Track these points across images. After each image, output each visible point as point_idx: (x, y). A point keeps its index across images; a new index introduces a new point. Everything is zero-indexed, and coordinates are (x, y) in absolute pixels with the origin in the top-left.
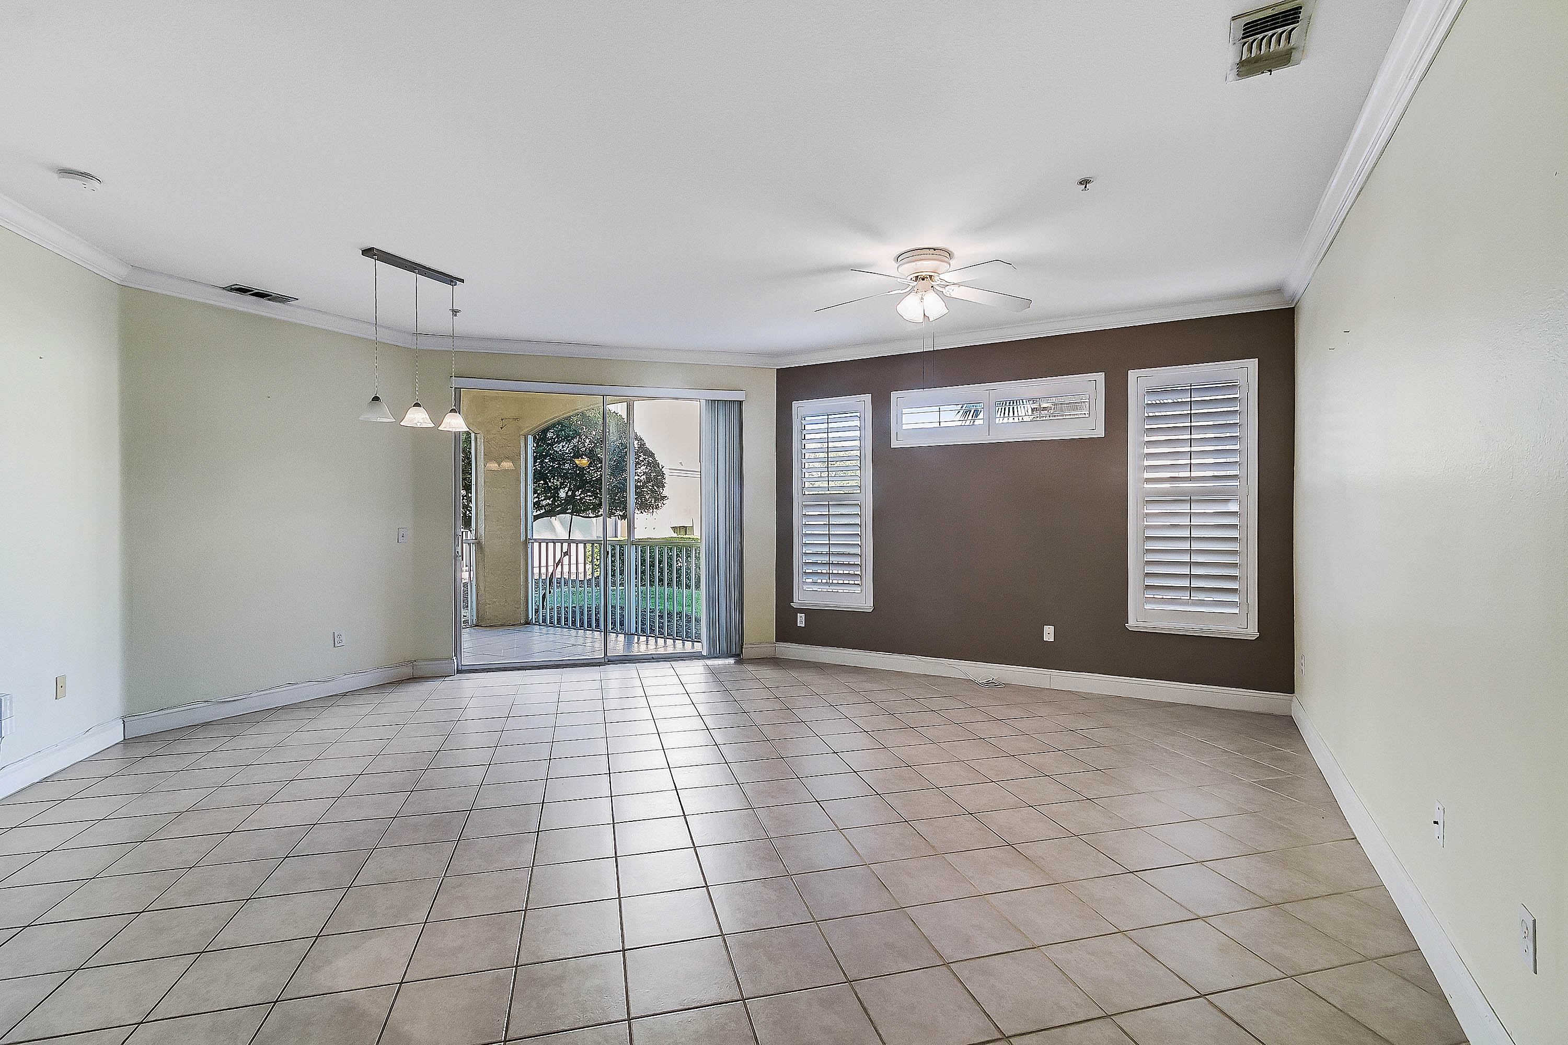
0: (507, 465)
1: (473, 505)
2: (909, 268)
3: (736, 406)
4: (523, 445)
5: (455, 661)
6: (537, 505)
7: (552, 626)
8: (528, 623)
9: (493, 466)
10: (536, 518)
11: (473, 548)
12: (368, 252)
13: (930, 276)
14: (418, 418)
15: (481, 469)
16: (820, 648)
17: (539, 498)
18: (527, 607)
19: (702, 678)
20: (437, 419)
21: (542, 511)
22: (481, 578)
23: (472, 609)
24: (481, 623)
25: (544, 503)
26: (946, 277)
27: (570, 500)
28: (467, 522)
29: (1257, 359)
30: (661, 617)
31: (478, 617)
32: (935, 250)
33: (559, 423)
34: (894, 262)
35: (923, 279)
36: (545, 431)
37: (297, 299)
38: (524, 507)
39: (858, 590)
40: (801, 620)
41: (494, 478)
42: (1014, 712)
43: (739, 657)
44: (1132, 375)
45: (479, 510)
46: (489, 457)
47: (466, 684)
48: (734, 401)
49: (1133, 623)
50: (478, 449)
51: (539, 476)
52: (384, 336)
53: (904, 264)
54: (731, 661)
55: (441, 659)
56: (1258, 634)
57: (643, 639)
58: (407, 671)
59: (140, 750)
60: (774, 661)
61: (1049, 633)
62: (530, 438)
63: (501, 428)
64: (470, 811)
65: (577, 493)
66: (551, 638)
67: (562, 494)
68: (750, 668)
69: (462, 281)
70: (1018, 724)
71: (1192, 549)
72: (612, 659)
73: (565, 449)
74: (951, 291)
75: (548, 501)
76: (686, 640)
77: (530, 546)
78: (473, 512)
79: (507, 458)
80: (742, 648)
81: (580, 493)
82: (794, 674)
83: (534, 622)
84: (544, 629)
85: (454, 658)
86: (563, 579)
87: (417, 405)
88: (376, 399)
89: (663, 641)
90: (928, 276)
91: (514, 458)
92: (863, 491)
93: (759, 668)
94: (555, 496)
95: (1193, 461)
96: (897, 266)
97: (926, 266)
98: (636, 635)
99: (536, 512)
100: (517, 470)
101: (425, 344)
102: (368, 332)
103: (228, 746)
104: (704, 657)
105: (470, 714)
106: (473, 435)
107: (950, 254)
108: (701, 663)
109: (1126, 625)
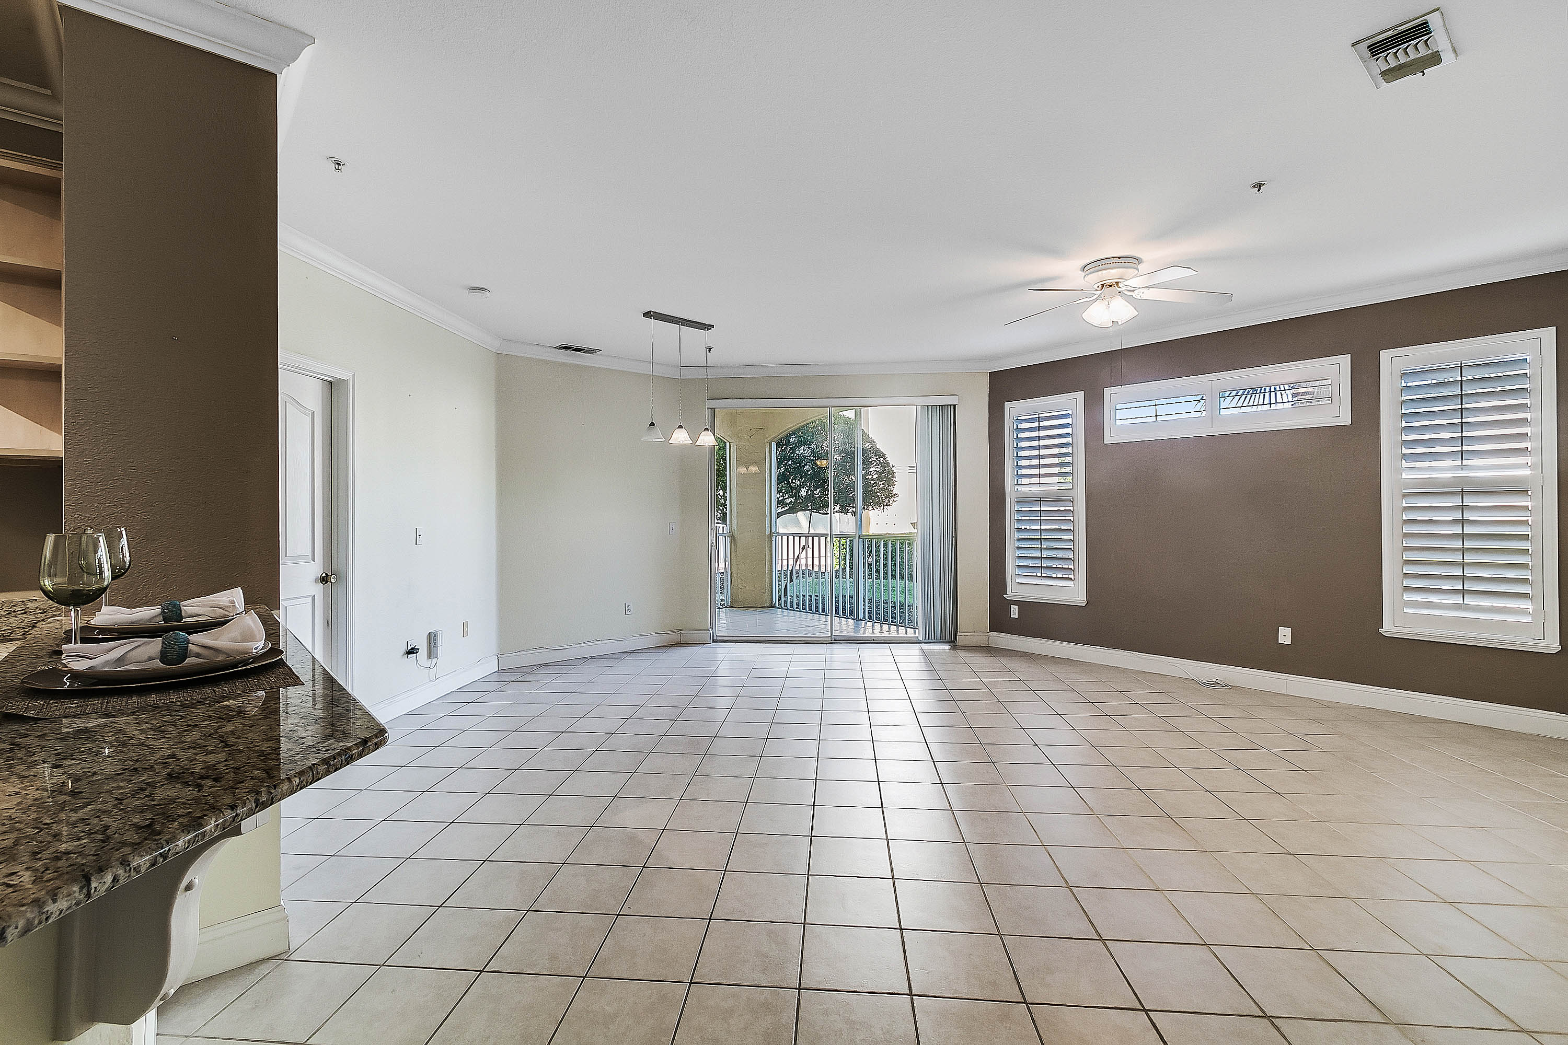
0: (753, 469)
1: (728, 503)
2: (1094, 278)
3: (950, 409)
4: (767, 450)
5: (711, 632)
6: (780, 503)
7: (792, 610)
8: (772, 606)
9: (743, 470)
10: (779, 515)
11: (728, 539)
12: (647, 314)
13: (1116, 282)
14: (681, 437)
15: (734, 472)
16: (1030, 639)
17: (784, 497)
18: (772, 592)
19: (917, 659)
20: (694, 437)
21: (786, 508)
22: (734, 565)
23: (727, 594)
24: (734, 604)
25: (788, 501)
26: (1133, 283)
27: (810, 497)
28: (723, 518)
29: (1555, 327)
30: (894, 608)
31: (732, 599)
32: (1119, 258)
33: (799, 429)
34: (1080, 272)
35: (1110, 286)
36: (788, 437)
37: (601, 350)
38: (769, 505)
39: (1071, 584)
40: (1014, 612)
41: (744, 480)
42: (1230, 712)
43: (953, 642)
44: (1385, 355)
45: (732, 507)
46: (740, 462)
47: (719, 650)
48: (947, 405)
49: (1389, 627)
50: (732, 454)
51: (782, 478)
52: (659, 371)
53: (1090, 274)
54: (947, 647)
55: (701, 630)
56: (1560, 646)
57: (869, 624)
58: (675, 637)
59: (508, 677)
60: (988, 649)
61: (1285, 636)
62: (774, 445)
63: (750, 437)
64: (715, 737)
65: (815, 492)
66: (791, 619)
67: (803, 493)
68: (961, 653)
69: (713, 326)
70: (1227, 723)
71: (1465, 547)
72: (837, 638)
73: (805, 452)
74: (1141, 294)
75: (792, 499)
76: (908, 627)
77: (774, 539)
78: (728, 508)
79: (755, 463)
80: (956, 635)
81: (818, 492)
82: (1004, 661)
83: (777, 606)
84: (786, 612)
85: (711, 629)
86: (807, 571)
87: (680, 427)
88: (652, 424)
89: (888, 627)
90: (1114, 283)
91: (760, 463)
92: (1075, 487)
93: (970, 654)
94: (797, 496)
95: (1465, 448)
96: (1083, 276)
97: (1111, 274)
98: (864, 620)
99: (782, 508)
100: (763, 472)
101: (687, 374)
102: (646, 369)
103: (558, 680)
104: (920, 642)
105: (721, 672)
106: (728, 444)
107: (1139, 260)
108: (917, 646)
109: (1380, 629)
